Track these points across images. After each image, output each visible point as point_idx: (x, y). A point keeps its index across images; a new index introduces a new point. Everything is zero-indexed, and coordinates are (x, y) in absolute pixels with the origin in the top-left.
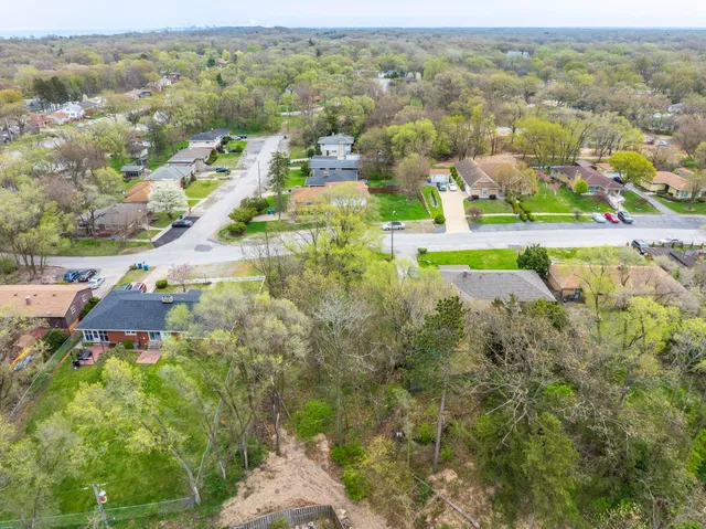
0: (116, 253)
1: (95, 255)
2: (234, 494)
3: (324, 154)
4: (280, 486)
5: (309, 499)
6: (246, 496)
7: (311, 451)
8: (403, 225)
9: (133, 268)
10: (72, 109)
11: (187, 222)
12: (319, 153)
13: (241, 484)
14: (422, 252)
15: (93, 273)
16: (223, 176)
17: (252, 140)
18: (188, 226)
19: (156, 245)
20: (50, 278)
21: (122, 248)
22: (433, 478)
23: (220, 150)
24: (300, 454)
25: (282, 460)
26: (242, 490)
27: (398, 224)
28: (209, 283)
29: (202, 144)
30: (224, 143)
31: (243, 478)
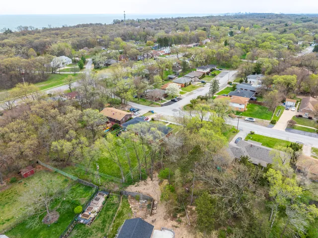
0: (149, 106)
1: (143, 104)
2: (133, 184)
3: (249, 82)
4: (146, 188)
5: (151, 195)
6: (136, 186)
7: (161, 183)
8: (254, 120)
9: (150, 112)
10: (167, 50)
11: (176, 100)
12: (246, 82)
13: (137, 183)
14: (252, 133)
15: (138, 110)
16: (202, 84)
17: (224, 71)
18: (176, 102)
19: (162, 106)
20: (126, 109)
21: (151, 104)
22: (189, 206)
23: (208, 74)
24: (157, 183)
25: (152, 182)
26: (136, 184)
27: (252, 119)
28: (167, 123)
29: (201, 70)
30: (211, 71)
31: (138, 182)
